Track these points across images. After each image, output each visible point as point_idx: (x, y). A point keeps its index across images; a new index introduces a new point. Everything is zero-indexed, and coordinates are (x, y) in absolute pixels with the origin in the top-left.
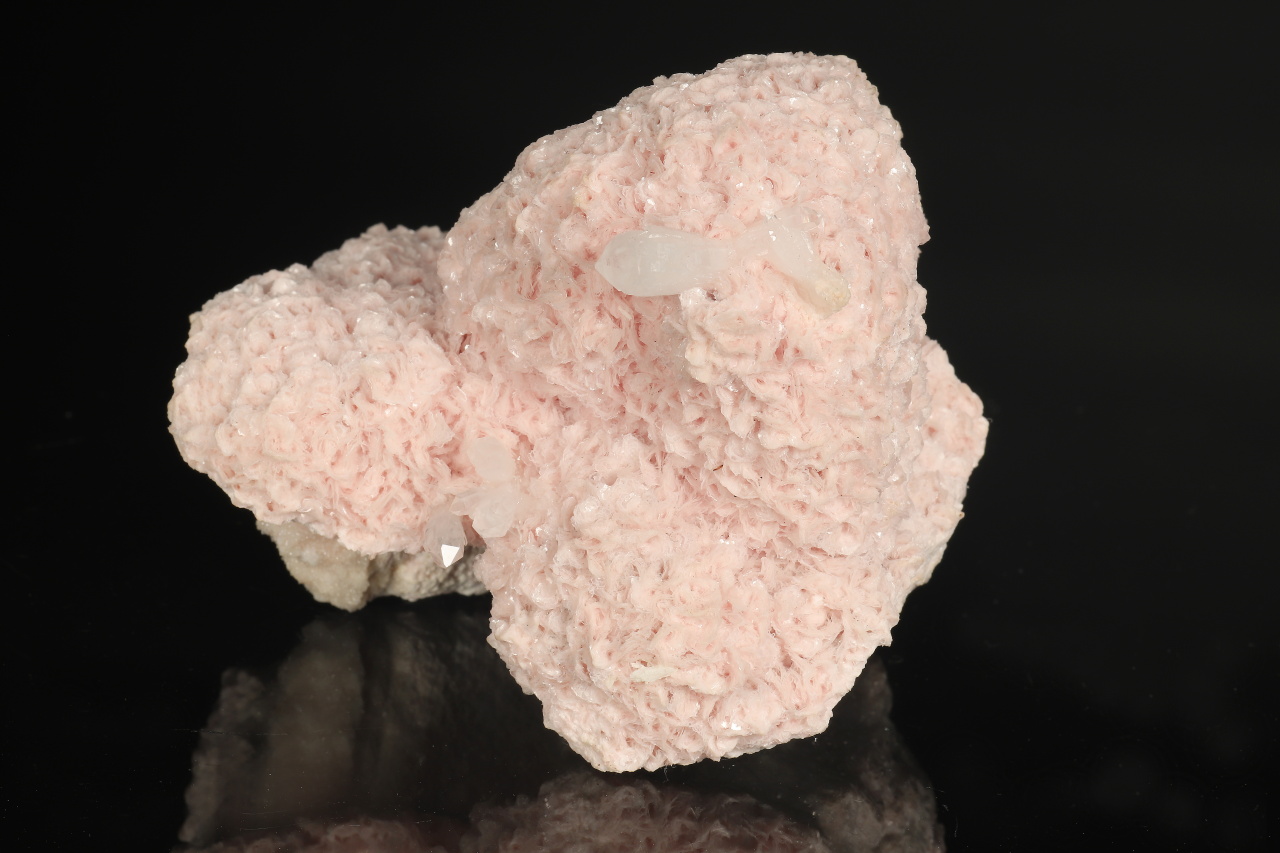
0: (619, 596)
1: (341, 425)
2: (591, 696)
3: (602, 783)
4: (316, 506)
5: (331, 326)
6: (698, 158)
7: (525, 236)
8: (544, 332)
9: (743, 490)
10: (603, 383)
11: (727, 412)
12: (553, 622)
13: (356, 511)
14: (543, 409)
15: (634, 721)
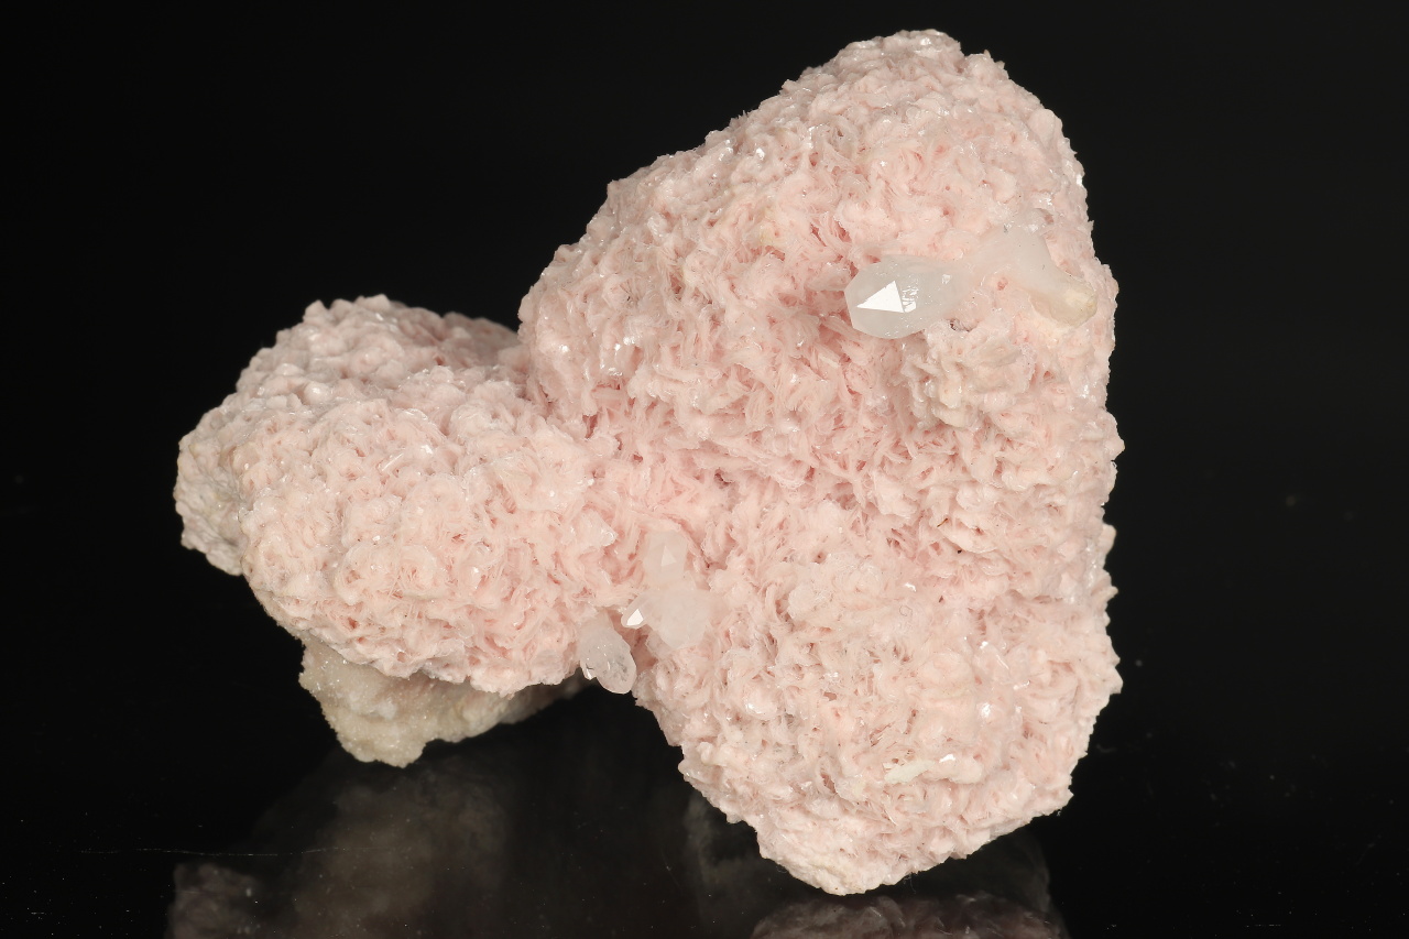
0: (862, 688)
1: (482, 546)
2: (832, 809)
3: (841, 910)
4: (456, 647)
5: (421, 429)
6: (908, 168)
7: (696, 289)
8: (735, 397)
9: (975, 542)
10: (797, 446)
11: (966, 456)
12: (779, 733)
13: (500, 644)
14: (701, 487)
15: (883, 829)
